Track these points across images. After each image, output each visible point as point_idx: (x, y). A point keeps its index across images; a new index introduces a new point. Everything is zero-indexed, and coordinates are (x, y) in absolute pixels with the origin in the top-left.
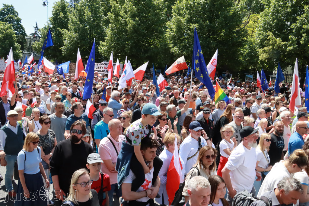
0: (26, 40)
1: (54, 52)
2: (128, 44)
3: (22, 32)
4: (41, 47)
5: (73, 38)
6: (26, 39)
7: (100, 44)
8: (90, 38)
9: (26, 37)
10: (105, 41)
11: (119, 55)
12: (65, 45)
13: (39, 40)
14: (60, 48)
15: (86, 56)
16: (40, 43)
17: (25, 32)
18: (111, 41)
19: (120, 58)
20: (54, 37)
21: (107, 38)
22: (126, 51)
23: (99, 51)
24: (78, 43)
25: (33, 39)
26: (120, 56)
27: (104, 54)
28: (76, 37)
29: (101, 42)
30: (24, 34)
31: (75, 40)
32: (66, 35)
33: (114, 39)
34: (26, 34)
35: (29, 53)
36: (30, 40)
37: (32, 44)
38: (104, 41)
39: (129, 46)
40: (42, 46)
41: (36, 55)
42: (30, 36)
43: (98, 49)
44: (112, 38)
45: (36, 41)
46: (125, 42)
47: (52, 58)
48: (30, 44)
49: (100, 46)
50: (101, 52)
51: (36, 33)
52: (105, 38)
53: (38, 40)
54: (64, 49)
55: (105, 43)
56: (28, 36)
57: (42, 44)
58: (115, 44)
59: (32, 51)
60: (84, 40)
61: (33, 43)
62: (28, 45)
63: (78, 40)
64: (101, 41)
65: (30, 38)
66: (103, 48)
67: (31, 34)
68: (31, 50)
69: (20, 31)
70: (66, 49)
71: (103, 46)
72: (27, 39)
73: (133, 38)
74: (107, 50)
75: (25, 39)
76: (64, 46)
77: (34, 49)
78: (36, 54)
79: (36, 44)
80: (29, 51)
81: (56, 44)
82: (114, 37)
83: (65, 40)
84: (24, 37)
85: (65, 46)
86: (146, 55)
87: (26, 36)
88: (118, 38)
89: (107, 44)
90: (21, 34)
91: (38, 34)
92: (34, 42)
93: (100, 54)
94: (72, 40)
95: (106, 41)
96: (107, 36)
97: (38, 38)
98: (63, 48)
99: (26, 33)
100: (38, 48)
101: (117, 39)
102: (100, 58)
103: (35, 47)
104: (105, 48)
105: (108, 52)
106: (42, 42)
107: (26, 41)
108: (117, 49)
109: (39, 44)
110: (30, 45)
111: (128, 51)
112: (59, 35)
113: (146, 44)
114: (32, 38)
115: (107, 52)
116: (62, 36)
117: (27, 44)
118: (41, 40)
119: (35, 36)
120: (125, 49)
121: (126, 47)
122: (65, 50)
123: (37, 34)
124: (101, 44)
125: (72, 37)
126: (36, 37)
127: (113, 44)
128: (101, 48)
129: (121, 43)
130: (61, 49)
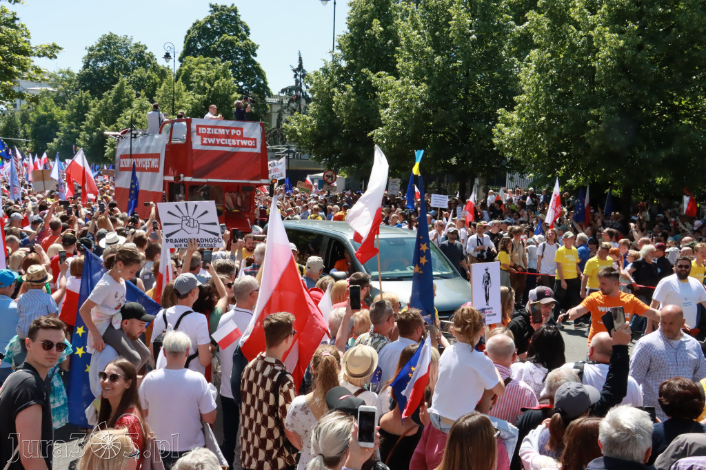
0: (267, 109)
1: (350, 145)
2: (596, 118)
3: (258, 83)
4: (309, 129)
5: (411, 100)
6: (268, 107)
7: (499, 118)
8: (465, 99)
9: (268, 99)
10: (515, 108)
11: (565, 153)
12: (385, 125)
13: (306, 108)
14: (369, 134)
15: (449, 159)
16: (308, 118)
17: (265, 86)
18: (536, 107)
19: (566, 163)
20: (353, 99)
21: (523, 97)
22: (588, 141)
23: (496, 141)
24: (427, 117)
25: (288, 104)
26: (566, 157)
27: (511, 151)
28: (420, 98)
29: (500, 111)
30: (263, 90)
31: (417, 109)
32: (390, 91)
33: (548, 102)
34: (268, 89)
35: (274, 147)
36: (279, 108)
37: (284, 119)
38: (510, 109)
39: (600, 122)
40: (313, 126)
41: (294, 156)
42: (281, 95)
43: (492, 136)
44: (538, 97)
45: (297, 113)
46: (587, 109)
47: (343, 165)
48: (279, 120)
49: (499, 124)
50: (501, 145)
51: (298, 88)
52: (516, 98)
53: (302, 107)
54: (382, 137)
55: (514, 116)
56: (275, 97)
57: (314, 123)
58: (548, 117)
59: (284, 143)
60: (446, 105)
61: (288, 117)
62: (274, 125)
63: (427, 105)
64: (503, 109)
65: (281, 103)
66: (507, 131)
67: (283, 91)
68: (282, 139)
69: (253, 83)
70: (386, 136)
71: (507, 125)
72: (271, 104)
73: (616, 96)
74: (522, 140)
75: (266, 107)
76: (382, 126)
77: (290, 137)
78: (294, 153)
79: (294, 122)
80: (275, 143)
81: (356, 120)
82: (548, 95)
83: (386, 106)
84: (263, 98)
85: (384, 128)
86: (663, 155)
87: (270, 95)
88: (561, 94)
89: (524, 120)
90: (255, 92)
91: (304, 88)
92: (292, 114)
93: (498, 151)
94: (408, 108)
95: (520, 109)
96: (523, 92)
97: (303, 102)
98: (379, 132)
99: (268, 85)
100: (300, 134)
101: (557, 101)
102: (498, 163)
103: (294, 131)
104: (517, 132)
105: (527, 146)
106: (312, 115)
107: (269, 111)
108: (555, 135)
109: (305, 122)
110: (279, 124)
111: (597, 143)
112: (367, 92)
113: (661, 114)
114: (285, 102)
115: (520, 146)
116: (376, 96)
117: (270, 121)
118: (312, 107)
119: (295, 96)
120: (585, 135)
121: (590, 128)
122: (383, 140)
123: (301, 91)
124: (503, 118)
125: (408, 97)
126: (298, 99)
127: (543, 119)
128: (500, 131)
129: (572, 114)
130: (372, 136)
